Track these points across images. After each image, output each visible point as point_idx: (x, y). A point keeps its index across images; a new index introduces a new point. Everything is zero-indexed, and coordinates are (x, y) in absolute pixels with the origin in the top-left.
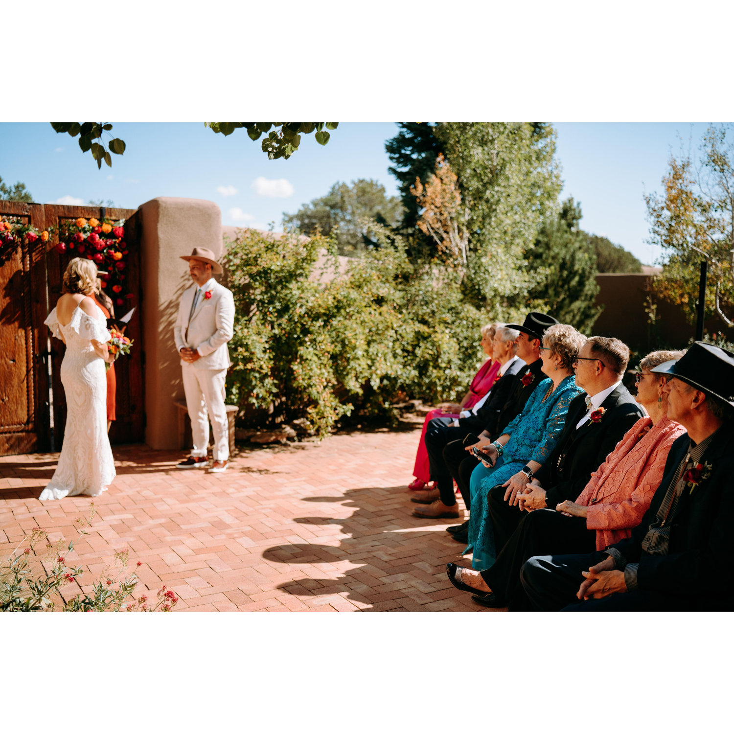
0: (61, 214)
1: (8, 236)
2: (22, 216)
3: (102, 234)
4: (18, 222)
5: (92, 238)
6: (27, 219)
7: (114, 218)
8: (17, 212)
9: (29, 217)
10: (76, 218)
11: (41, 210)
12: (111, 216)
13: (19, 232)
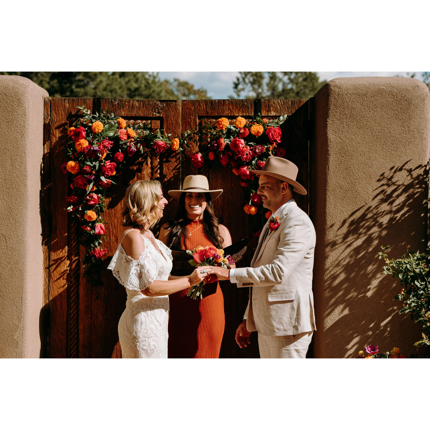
0: (203, 113)
1: (130, 147)
2: (152, 119)
3: (250, 138)
4: (145, 128)
5: (235, 144)
6: (158, 122)
7: (273, 114)
8: (146, 114)
9: (160, 119)
10: (217, 118)
11: (176, 109)
12: (269, 111)
13: (146, 141)
